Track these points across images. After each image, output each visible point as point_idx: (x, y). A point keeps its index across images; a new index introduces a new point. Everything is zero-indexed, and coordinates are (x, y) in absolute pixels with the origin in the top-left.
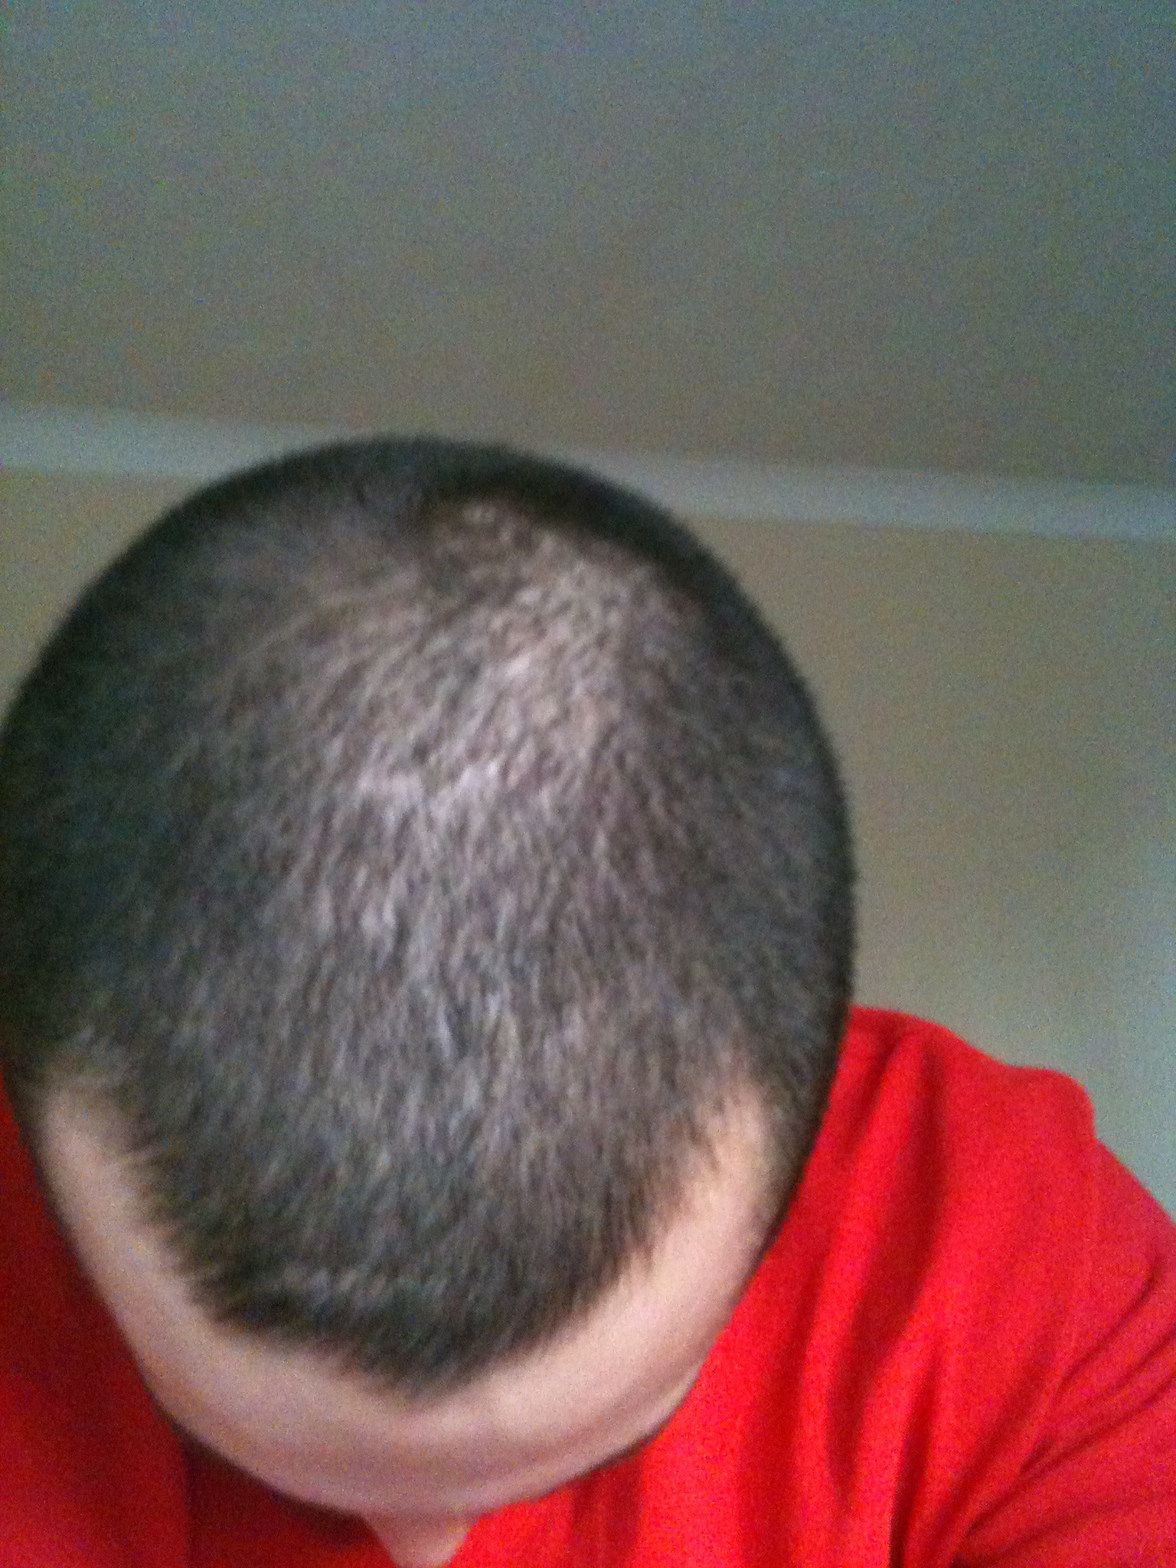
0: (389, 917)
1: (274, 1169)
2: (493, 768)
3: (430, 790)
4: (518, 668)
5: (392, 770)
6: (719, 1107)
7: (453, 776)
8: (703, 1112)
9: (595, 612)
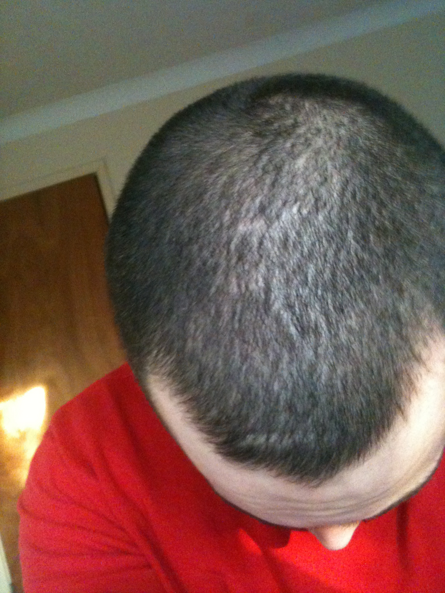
0: (261, 284)
1: (234, 397)
2: (295, 209)
3: (269, 225)
4: (301, 162)
5: (252, 220)
6: (426, 344)
7: (278, 217)
8: (419, 348)
9: (333, 131)
